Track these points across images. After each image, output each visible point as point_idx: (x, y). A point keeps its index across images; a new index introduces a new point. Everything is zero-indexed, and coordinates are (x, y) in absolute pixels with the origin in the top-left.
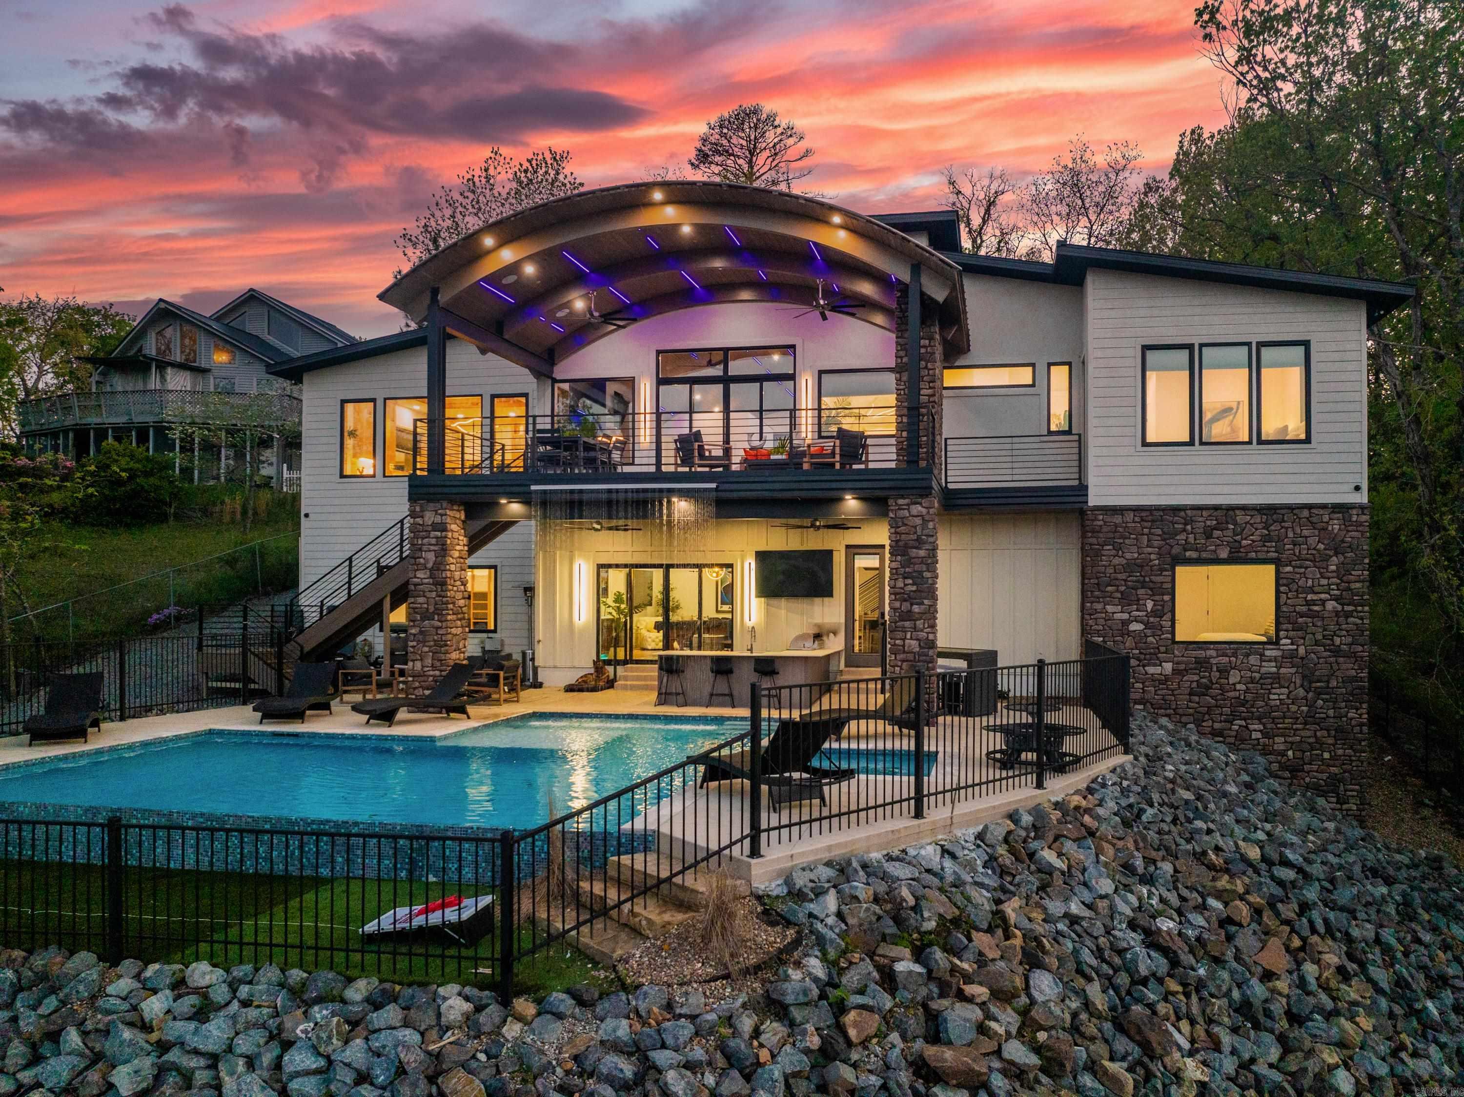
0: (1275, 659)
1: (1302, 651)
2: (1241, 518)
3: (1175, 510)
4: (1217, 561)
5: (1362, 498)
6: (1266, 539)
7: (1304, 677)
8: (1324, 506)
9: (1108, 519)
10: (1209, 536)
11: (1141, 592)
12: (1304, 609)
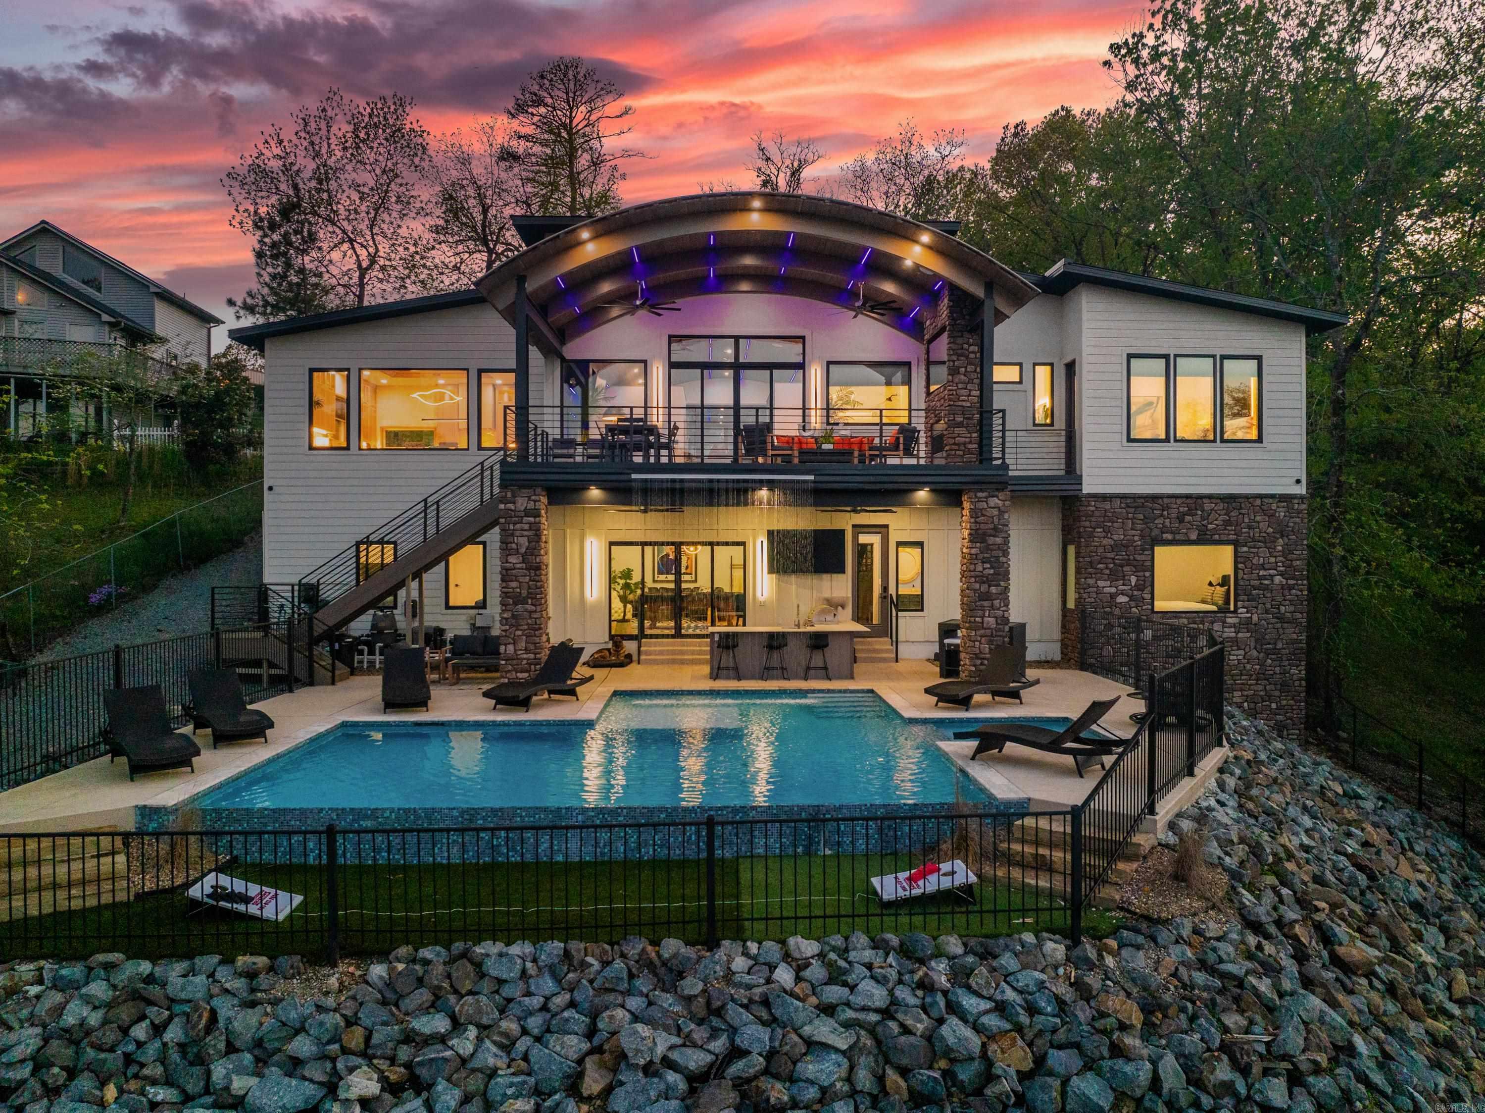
0: (1234, 626)
1: (1255, 618)
2: (1208, 505)
3: (1154, 498)
4: (1189, 542)
5: (1302, 490)
6: (1227, 523)
7: (1257, 641)
8: (1272, 496)
9: (1098, 505)
10: (1181, 520)
11: (1126, 568)
12: (1257, 583)
